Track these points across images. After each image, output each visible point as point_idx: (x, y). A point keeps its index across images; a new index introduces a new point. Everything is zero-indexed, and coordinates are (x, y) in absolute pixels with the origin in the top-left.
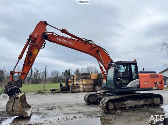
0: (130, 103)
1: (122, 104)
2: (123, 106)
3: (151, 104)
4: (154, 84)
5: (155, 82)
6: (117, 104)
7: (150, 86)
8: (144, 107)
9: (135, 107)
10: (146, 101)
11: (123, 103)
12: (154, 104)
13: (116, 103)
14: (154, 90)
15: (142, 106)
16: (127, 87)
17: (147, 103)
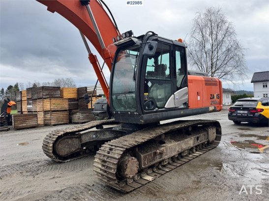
0: (172, 148)
1: (155, 154)
2: (158, 160)
3: (204, 143)
4: (211, 99)
5: (211, 95)
6: (145, 157)
7: (205, 105)
8: (193, 153)
9: (181, 155)
10: (198, 139)
11: (158, 151)
12: (208, 141)
13: (142, 156)
14: (211, 112)
15: (191, 150)
16: (166, 107)
17: (199, 142)
